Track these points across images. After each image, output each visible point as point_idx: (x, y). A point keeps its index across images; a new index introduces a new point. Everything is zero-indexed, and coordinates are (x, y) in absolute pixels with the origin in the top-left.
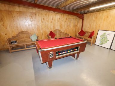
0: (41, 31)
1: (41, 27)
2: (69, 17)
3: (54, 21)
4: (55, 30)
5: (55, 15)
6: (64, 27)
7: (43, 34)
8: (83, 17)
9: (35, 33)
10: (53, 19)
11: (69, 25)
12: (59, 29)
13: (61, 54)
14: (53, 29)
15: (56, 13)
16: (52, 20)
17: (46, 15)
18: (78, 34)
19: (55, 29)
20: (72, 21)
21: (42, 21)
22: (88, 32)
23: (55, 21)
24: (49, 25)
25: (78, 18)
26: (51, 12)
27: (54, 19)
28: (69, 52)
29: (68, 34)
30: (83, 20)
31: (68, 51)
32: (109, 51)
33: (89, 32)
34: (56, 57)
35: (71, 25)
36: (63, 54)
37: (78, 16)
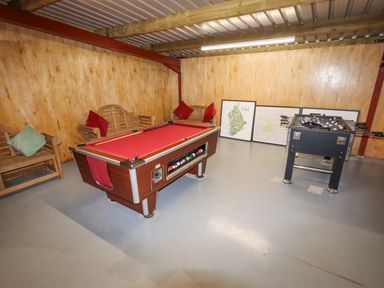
0: (53, 115)
1: (48, 99)
2: (142, 64)
3: (95, 76)
4: (104, 108)
5: (97, 57)
6: (129, 97)
7: (62, 124)
8: (179, 68)
9: (26, 124)
10: (91, 71)
11: (145, 91)
12: (116, 103)
13: (174, 167)
14: (95, 104)
15: (99, 49)
16: (88, 74)
17: (64, 54)
18: (172, 114)
19: (102, 105)
20: (151, 78)
21: (50, 75)
22: (198, 107)
23: (99, 75)
24: (82, 90)
25: (165, 68)
26: (83, 47)
27: (94, 70)
28: (190, 160)
29: (149, 118)
30: (179, 74)
31: (188, 159)
32: (251, 146)
33: (202, 107)
34: (168, 178)
35: (150, 90)
36: (179, 167)
37: (165, 64)
